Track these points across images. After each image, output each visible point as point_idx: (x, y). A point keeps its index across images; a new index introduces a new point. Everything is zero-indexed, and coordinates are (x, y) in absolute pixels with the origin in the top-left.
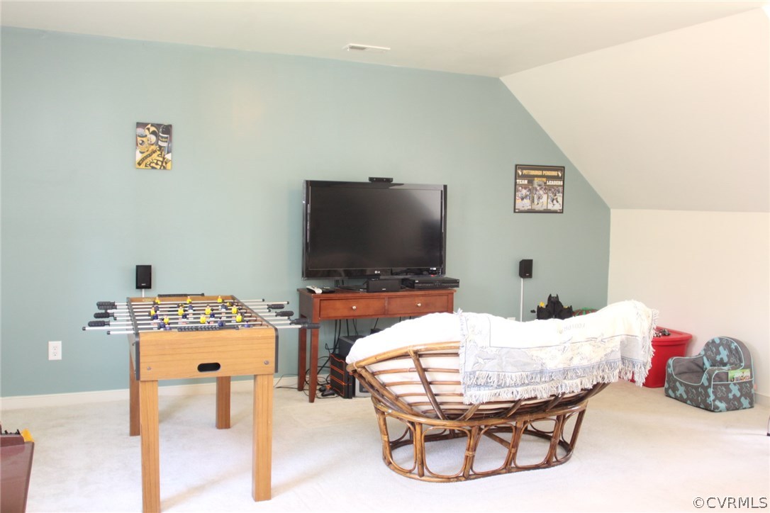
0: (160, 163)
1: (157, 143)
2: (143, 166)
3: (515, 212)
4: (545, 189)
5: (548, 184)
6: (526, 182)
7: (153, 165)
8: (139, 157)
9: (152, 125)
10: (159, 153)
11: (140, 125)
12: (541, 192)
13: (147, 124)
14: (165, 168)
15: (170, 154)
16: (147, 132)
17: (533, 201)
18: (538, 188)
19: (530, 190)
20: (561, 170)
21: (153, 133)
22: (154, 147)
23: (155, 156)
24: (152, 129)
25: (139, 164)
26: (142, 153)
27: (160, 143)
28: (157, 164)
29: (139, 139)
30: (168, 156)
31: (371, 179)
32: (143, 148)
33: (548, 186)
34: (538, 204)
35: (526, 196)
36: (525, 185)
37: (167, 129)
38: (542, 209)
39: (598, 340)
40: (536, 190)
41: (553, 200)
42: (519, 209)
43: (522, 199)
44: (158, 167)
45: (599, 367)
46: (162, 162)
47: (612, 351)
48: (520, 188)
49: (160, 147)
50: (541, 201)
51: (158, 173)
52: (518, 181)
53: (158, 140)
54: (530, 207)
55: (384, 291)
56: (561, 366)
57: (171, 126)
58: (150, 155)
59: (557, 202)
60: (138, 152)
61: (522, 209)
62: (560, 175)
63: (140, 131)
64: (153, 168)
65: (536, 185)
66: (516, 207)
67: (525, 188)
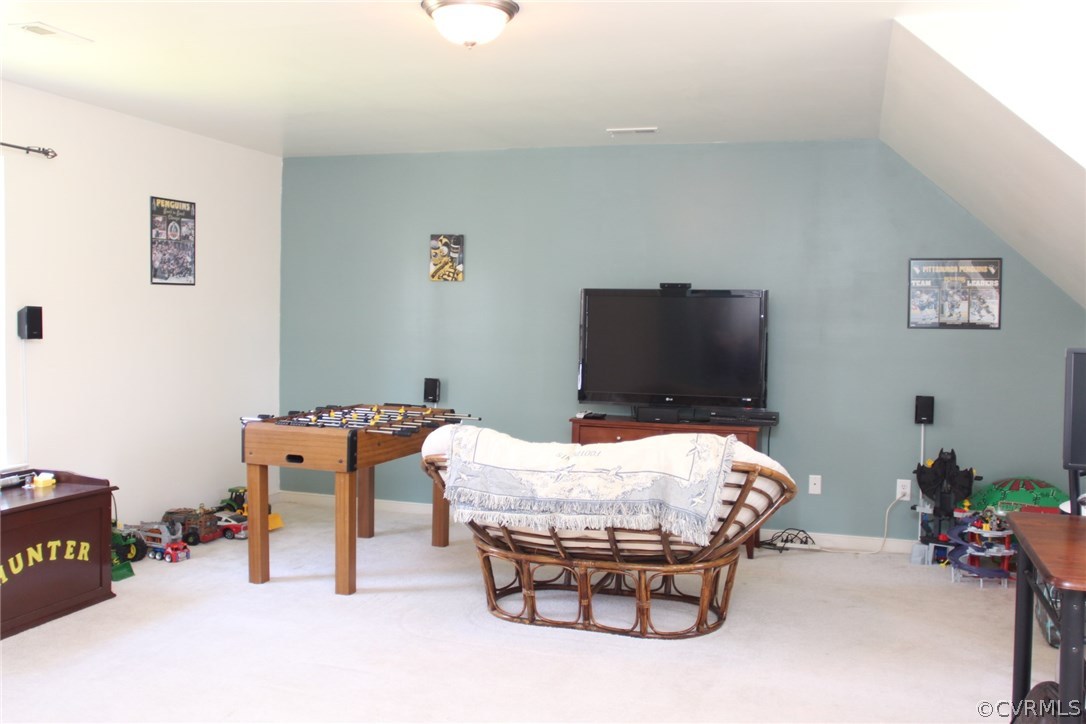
0: (451, 275)
1: (448, 255)
2: (436, 278)
3: (909, 326)
4: (964, 293)
5: (969, 284)
6: (928, 283)
7: (445, 277)
8: (433, 269)
9: (445, 237)
10: (450, 264)
11: (435, 237)
12: (957, 298)
13: (440, 236)
14: (456, 279)
15: (461, 265)
16: (440, 244)
17: (942, 311)
18: (951, 292)
19: (935, 295)
20: (995, 264)
21: (446, 244)
22: (446, 259)
23: (447, 267)
24: (445, 240)
25: (433, 276)
26: (435, 265)
27: (452, 255)
28: (449, 276)
29: (433, 251)
30: (460, 268)
31: (662, 285)
32: (437, 260)
33: (970, 288)
34: (951, 315)
35: (928, 305)
36: (928, 287)
37: (459, 240)
38: (959, 322)
39: (611, 473)
40: (947, 294)
41: (981, 309)
42: (915, 323)
43: (922, 308)
44: (450, 279)
45: (612, 507)
46: (454, 274)
47: (633, 490)
48: (918, 292)
49: (452, 258)
50: (956, 310)
51: (451, 285)
52: (913, 282)
53: (450, 251)
54: (936, 321)
55: (657, 422)
56: (554, 496)
57: (462, 236)
58: (442, 267)
59: (989, 312)
60: (432, 264)
61: (921, 322)
62: (993, 271)
63: (434, 243)
64: (445, 280)
65: (946, 287)
66: (912, 320)
67: (927, 293)
